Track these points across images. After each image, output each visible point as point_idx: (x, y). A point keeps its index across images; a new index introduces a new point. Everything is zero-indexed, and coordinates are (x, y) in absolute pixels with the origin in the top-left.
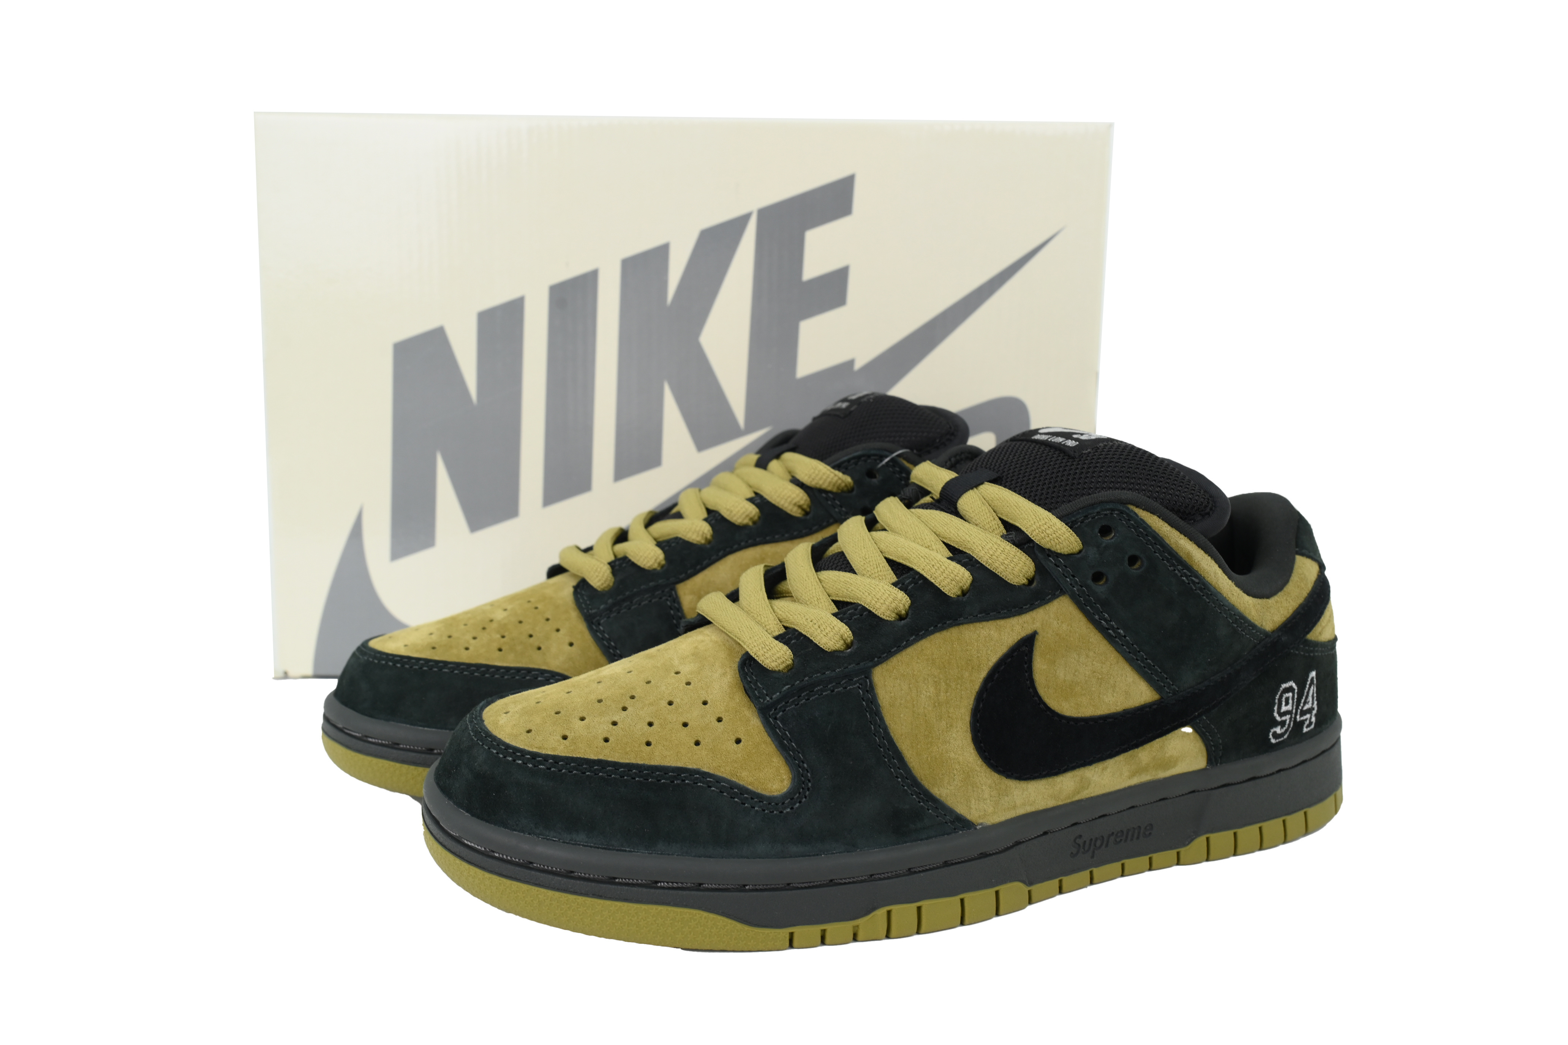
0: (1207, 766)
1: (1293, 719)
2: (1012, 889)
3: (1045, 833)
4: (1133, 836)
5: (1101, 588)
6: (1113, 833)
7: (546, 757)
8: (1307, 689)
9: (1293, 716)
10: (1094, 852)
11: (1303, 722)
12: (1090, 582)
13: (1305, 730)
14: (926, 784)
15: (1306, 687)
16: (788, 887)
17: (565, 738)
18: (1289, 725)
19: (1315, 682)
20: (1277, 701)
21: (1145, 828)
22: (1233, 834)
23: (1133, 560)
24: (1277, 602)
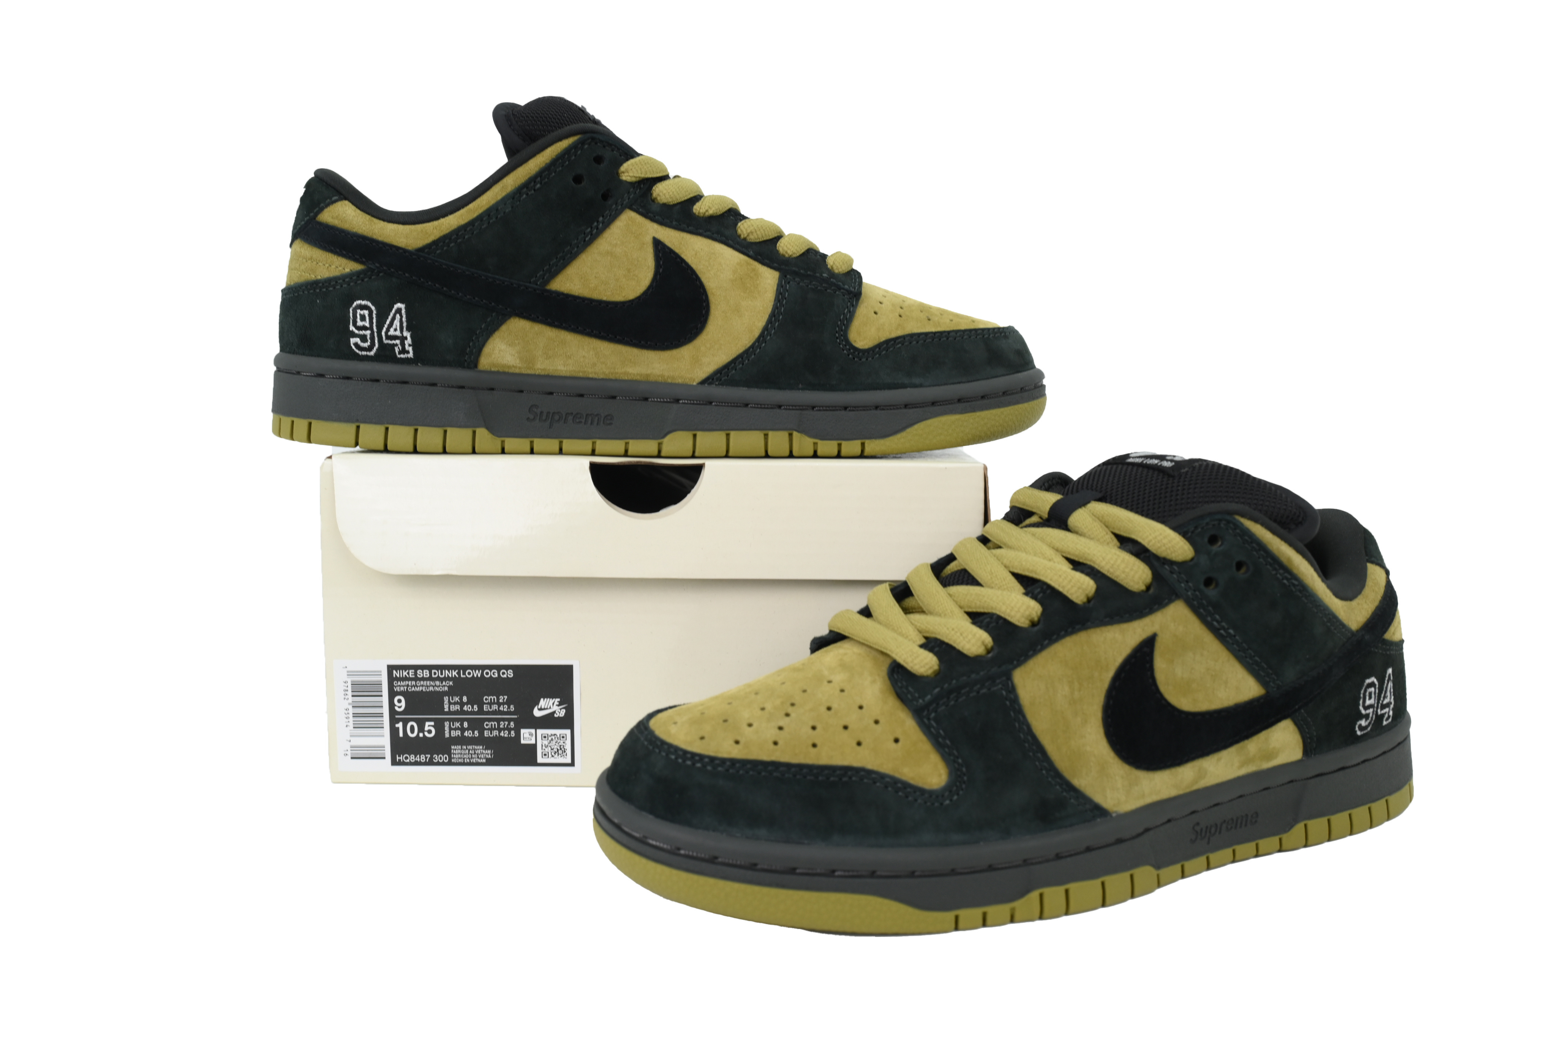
0: (1302, 757)
1: (1375, 713)
2: (1144, 873)
3: (1169, 821)
4: (1241, 823)
5: (1212, 592)
6: (1225, 821)
7: (723, 761)
8: (1385, 685)
9: (1375, 709)
10: (1209, 839)
11: (1383, 715)
12: (1202, 587)
13: (1385, 723)
14: (1067, 774)
15: (1384, 682)
16: (953, 872)
17: (737, 742)
18: (1372, 718)
19: (1392, 678)
20: (1362, 695)
21: (1252, 816)
22: (1327, 821)
23: (1239, 565)
24: (1358, 604)
